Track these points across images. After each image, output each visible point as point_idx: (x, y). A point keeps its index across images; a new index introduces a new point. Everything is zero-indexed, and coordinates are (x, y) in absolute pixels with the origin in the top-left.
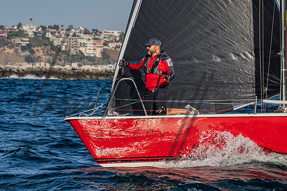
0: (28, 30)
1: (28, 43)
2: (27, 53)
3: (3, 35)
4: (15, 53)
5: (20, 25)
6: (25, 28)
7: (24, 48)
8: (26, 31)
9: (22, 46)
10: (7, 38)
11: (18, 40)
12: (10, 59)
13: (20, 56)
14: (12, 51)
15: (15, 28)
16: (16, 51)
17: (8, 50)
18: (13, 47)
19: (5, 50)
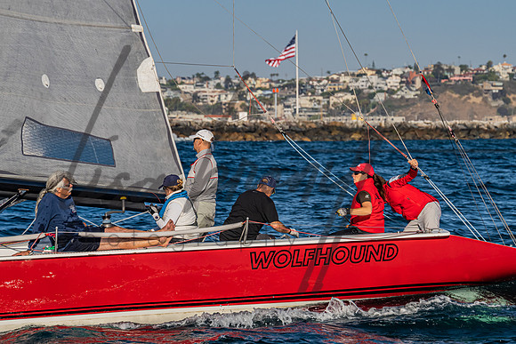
0: (501, 71)
1: (501, 88)
2: (501, 102)
3: (467, 78)
4: (483, 103)
5: (489, 65)
6: (496, 68)
7: (495, 96)
8: (498, 72)
9: (493, 94)
10: (473, 82)
11: (487, 85)
12: (477, 112)
13: (491, 107)
14: (479, 100)
15: (484, 68)
16: (485, 100)
17: (473, 99)
18: (481, 95)
19: (469, 98)
